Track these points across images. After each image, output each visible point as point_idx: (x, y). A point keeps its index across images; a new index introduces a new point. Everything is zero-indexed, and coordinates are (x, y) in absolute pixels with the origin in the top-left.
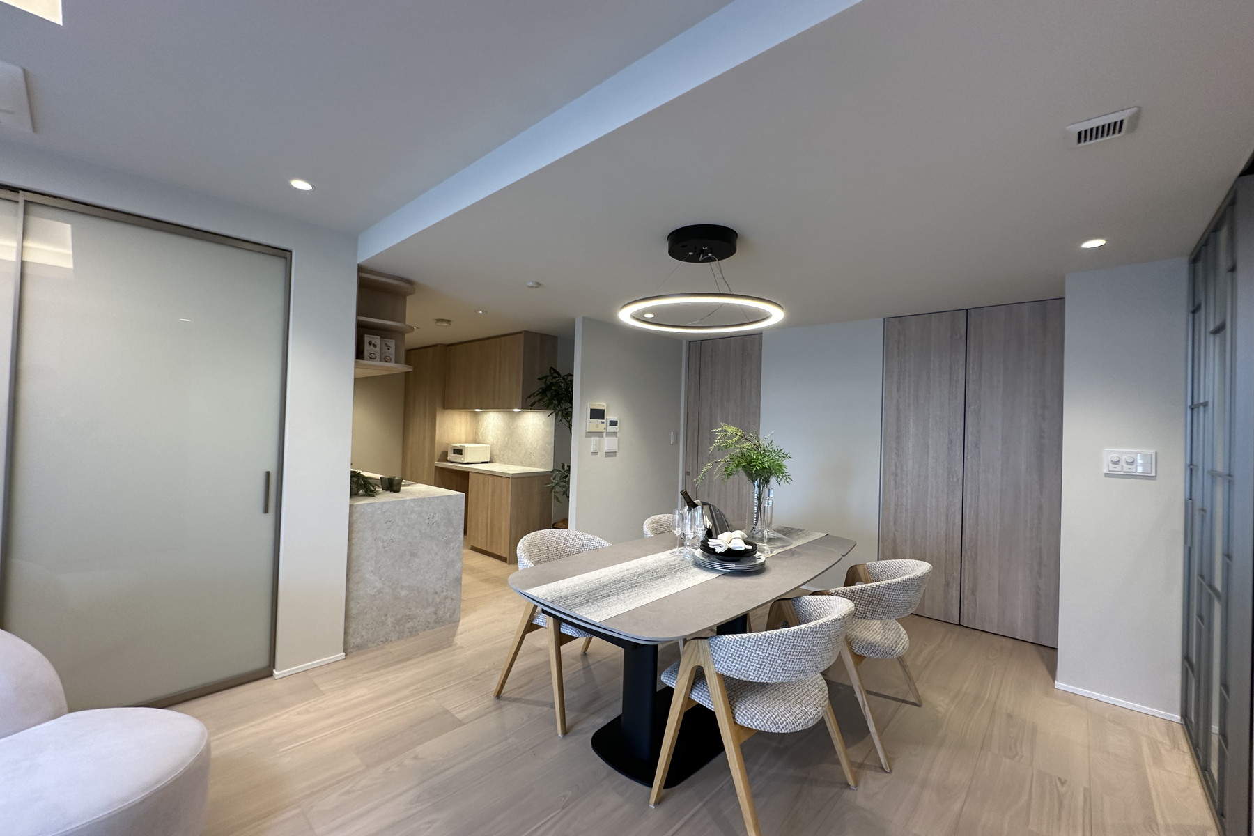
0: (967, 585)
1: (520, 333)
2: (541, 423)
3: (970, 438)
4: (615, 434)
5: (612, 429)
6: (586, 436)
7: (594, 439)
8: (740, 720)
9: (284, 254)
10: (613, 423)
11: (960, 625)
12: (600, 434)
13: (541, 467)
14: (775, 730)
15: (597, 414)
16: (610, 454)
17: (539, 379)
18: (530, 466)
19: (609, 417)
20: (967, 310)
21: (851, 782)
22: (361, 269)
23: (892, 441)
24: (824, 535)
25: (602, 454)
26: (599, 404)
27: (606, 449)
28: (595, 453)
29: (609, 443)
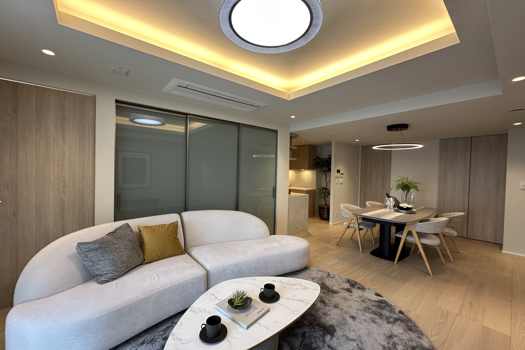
0: (470, 225)
1: (307, 145)
2: (311, 174)
3: (472, 179)
4: (342, 177)
5: (342, 176)
6: (336, 178)
7: (337, 179)
8: (421, 242)
9: (276, 132)
10: (342, 174)
11: (467, 238)
12: (338, 177)
13: (311, 188)
14: (430, 244)
15: (338, 171)
16: (341, 184)
17: (313, 160)
18: (306, 187)
19: (341, 172)
20: (471, 137)
21: (444, 263)
22: (291, 133)
23: (442, 180)
24: (424, 207)
25: (339, 184)
26: (339, 168)
27: (340, 182)
28: (337, 183)
29: (341, 180)
